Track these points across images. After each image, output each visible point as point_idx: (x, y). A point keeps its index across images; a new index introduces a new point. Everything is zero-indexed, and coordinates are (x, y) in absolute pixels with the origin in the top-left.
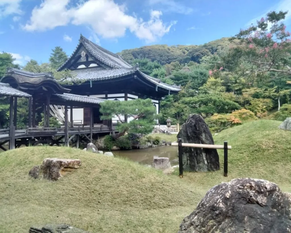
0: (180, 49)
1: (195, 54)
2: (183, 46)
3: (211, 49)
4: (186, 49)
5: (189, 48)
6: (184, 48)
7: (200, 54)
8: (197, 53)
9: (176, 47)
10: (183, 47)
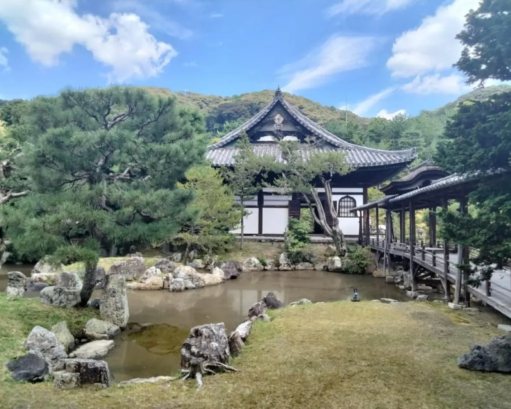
0: (194, 100)
1: (224, 112)
2: (198, 95)
3: (250, 107)
4: (203, 101)
5: (208, 99)
6: (201, 98)
7: (233, 112)
8: (228, 111)
9: (186, 94)
10: (197, 97)
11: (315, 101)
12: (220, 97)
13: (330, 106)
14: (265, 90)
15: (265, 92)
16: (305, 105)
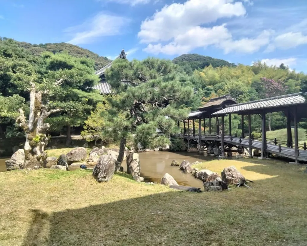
11: (95, 53)
12: (30, 44)
13: (104, 57)
14: (63, 43)
15: (62, 44)
16: (90, 55)
